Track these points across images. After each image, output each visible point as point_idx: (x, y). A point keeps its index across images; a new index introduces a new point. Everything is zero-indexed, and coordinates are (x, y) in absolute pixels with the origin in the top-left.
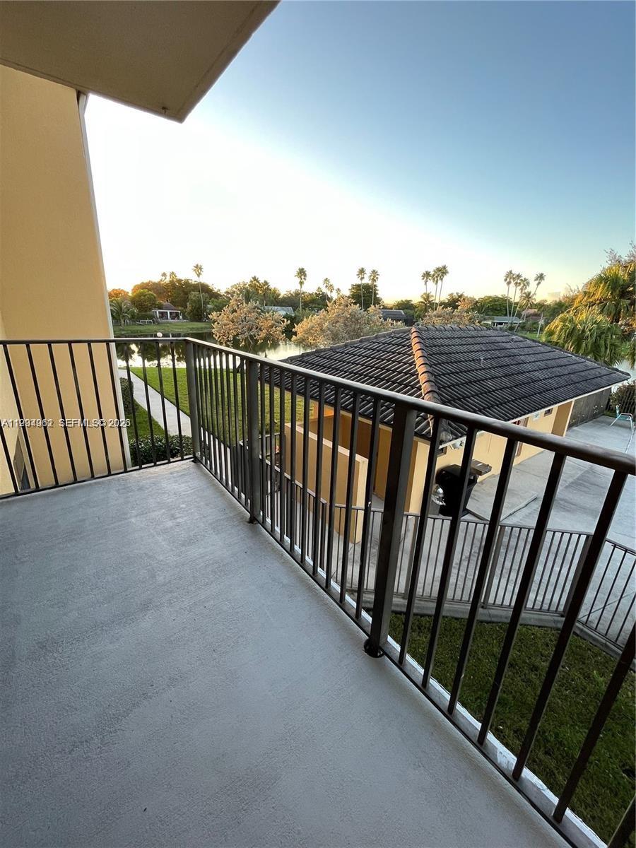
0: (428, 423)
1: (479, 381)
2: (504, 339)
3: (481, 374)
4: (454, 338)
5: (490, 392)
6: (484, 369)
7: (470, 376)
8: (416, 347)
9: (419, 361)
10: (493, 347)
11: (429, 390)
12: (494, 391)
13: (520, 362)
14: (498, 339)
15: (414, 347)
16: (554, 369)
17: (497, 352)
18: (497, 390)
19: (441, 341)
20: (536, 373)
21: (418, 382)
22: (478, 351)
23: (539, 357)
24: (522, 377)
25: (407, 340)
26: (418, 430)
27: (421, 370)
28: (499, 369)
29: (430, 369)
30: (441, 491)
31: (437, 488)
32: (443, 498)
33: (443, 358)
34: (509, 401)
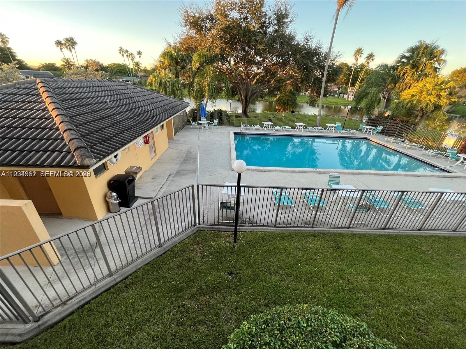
1: (109, 116)
2: (122, 87)
3: (110, 112)
4: (82, 87)
5: (119, 123)
6: (112, 108)
7: (103, 114)
10: (115, 92)
11: (66, 128)
12: (122, 121)
13: (136, 101)
14: (118, 88)
16: (156, 104)
17: (119, 96)
18: (124, 120)
19: (71, 89)
20: (146, 107)
21: (55, 124)
22: (105, 96)
23: (146, 97)
24: (138, 110)
27: (54, 114)
28: (123, 107)
29: (61, 112)
30: (114, 194)
31: (111, 194)
33: (76, 103)
34: (133, 126)
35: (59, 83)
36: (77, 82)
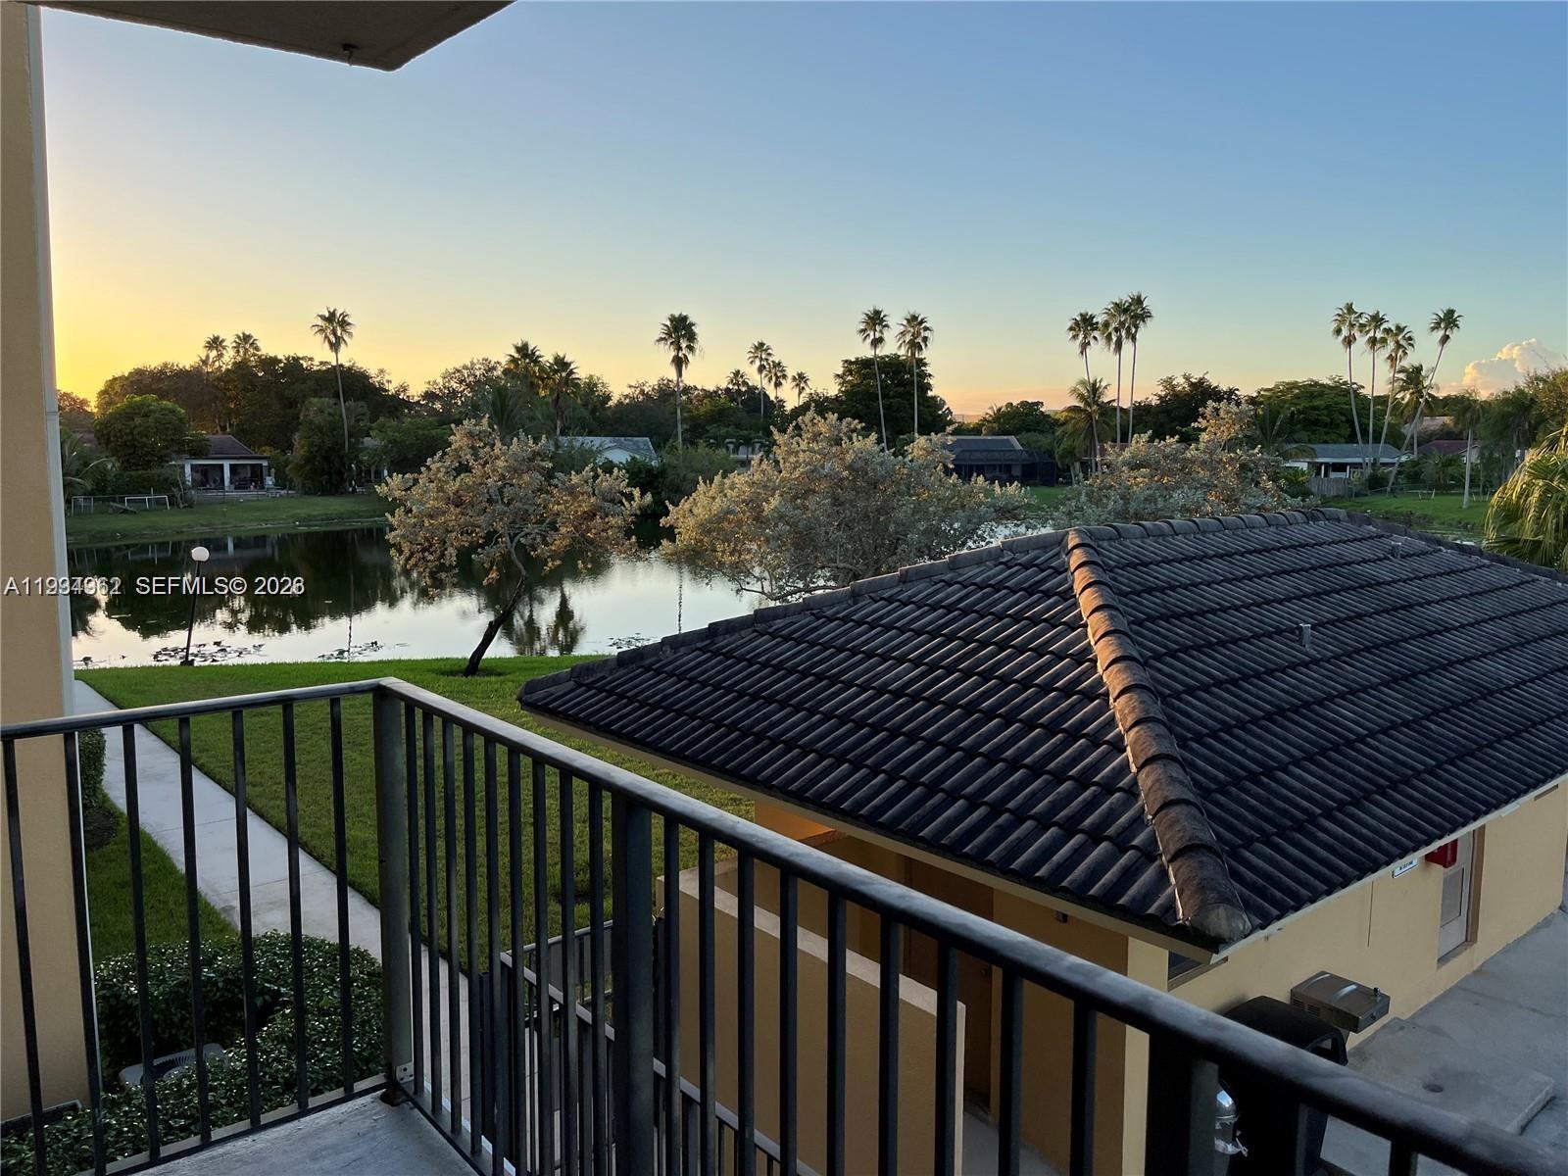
0: (1163, 874)
1: (1307, 705)
2: (1365, 550)
3: (1311, 682)
4: (1204, 557)
5: (1349, 744)
6: (1316, 661)
7: (1279, 689)
8: (1087, 601)
9: (1104, 652)
10: (1334, 579)
11: (1152, 751)
12: (1361, 739)
13: (1432, 627)
14: (1349, 551)
15: (1082, 600)
16: (1547, 644)
17: (1351, 599)
18: (1372, 734)
19: (1165, 571)
20: (1489, 665)
21: (1111, 723)
22: (1289, 599)
23: (1489, 604)
24: (1445, 682)
25: (1057, 572)
26: (1133, 900)
27: (1114, 680)
28: (1368, 659)
29: (1143, 676)
32: (1237, 1126)
33: (1181, 632)
34: (1417, 774)
35: (1127, 542)
36: (1185, 535)
